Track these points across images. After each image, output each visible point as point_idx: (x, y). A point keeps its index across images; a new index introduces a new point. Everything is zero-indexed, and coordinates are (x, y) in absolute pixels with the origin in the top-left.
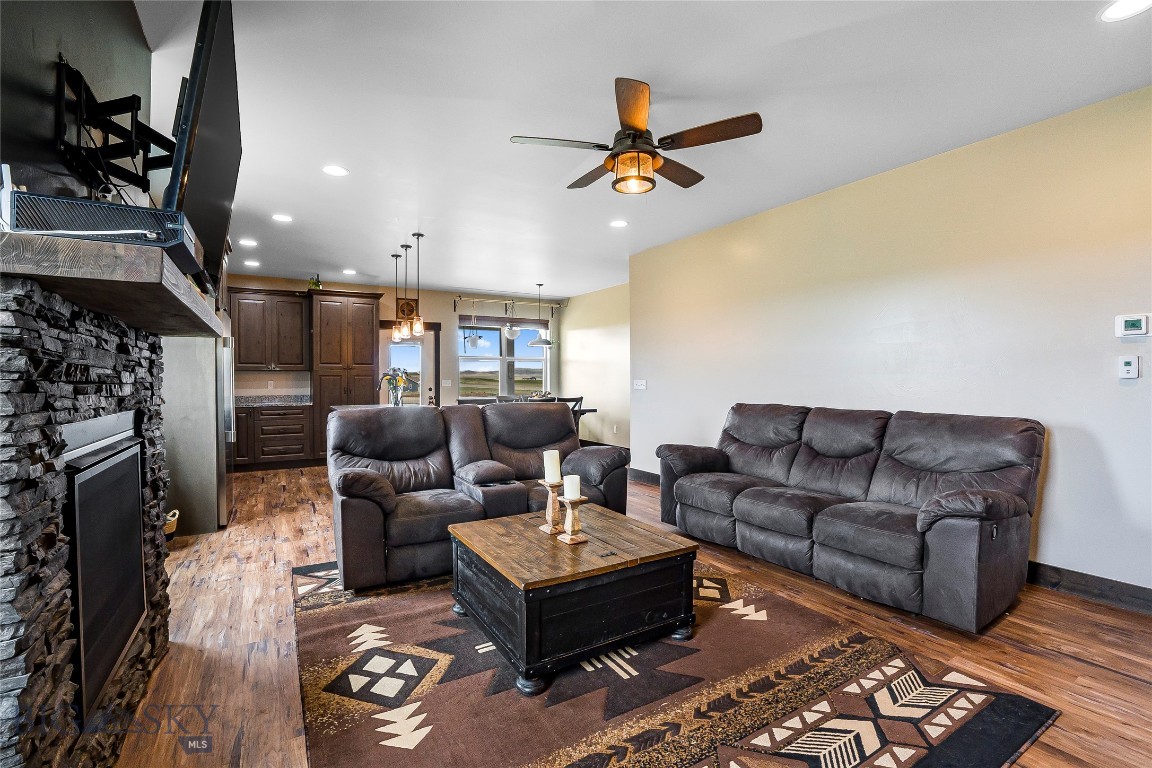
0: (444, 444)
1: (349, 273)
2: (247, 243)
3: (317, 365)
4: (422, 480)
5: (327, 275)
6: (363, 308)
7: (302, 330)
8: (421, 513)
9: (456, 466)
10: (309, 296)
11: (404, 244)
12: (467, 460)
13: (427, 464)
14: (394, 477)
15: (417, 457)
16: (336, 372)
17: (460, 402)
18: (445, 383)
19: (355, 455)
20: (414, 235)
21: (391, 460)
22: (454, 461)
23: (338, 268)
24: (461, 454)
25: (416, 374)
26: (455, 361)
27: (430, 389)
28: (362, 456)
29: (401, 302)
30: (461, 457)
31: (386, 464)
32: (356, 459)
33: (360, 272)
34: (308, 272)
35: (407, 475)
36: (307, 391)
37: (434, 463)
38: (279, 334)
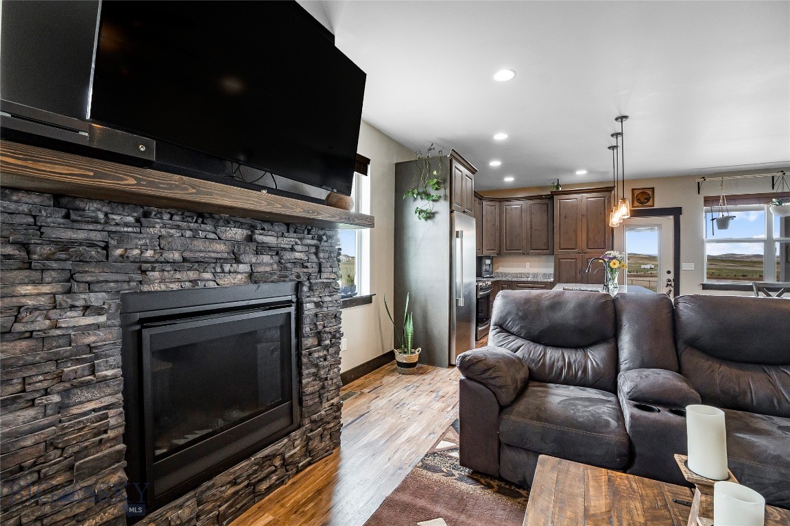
0: (611, 336)
1: (581, 173)
2: (495, 164)
3: (557, 251)
4: (576, 373)
5: (565, 179)
6: (596, 202)
7: (548, 224)
8: (539, 419)
9: (623, 367)
10: (551, 197)
11: (613, 132)
12: (638, 363)
13: (586, 356)
14: (544, 364)
15: (576, 347)
16: (573, 256)
17: (705, 287)
18: (685, 266)
19: (513, 334)
20: (617, 119)
21: (547, 345)
22: (621, 360)
23: (571, 171)
24: (630, 353)
25: (651, 258)
26: (701, 245)
27: (669, 272)
28: (518, 335)
29: (637, 192)
30: (632, 358)
31: (540, 348)
32: (512, 338)
33: (590, 172)
34: (548, 179)
35: (560, 363)
36: (551, 271)
37: (595, 357)
38: (531, 228)
